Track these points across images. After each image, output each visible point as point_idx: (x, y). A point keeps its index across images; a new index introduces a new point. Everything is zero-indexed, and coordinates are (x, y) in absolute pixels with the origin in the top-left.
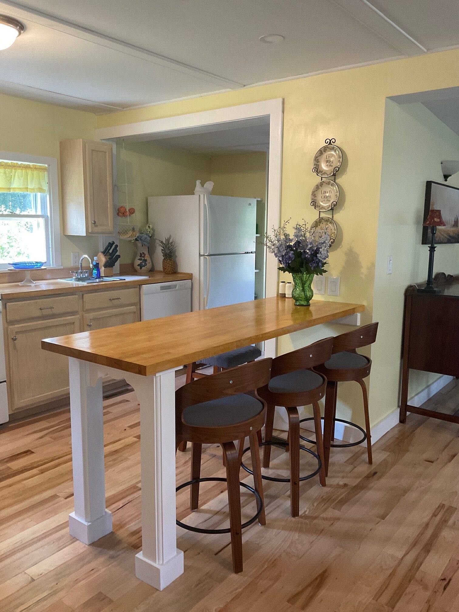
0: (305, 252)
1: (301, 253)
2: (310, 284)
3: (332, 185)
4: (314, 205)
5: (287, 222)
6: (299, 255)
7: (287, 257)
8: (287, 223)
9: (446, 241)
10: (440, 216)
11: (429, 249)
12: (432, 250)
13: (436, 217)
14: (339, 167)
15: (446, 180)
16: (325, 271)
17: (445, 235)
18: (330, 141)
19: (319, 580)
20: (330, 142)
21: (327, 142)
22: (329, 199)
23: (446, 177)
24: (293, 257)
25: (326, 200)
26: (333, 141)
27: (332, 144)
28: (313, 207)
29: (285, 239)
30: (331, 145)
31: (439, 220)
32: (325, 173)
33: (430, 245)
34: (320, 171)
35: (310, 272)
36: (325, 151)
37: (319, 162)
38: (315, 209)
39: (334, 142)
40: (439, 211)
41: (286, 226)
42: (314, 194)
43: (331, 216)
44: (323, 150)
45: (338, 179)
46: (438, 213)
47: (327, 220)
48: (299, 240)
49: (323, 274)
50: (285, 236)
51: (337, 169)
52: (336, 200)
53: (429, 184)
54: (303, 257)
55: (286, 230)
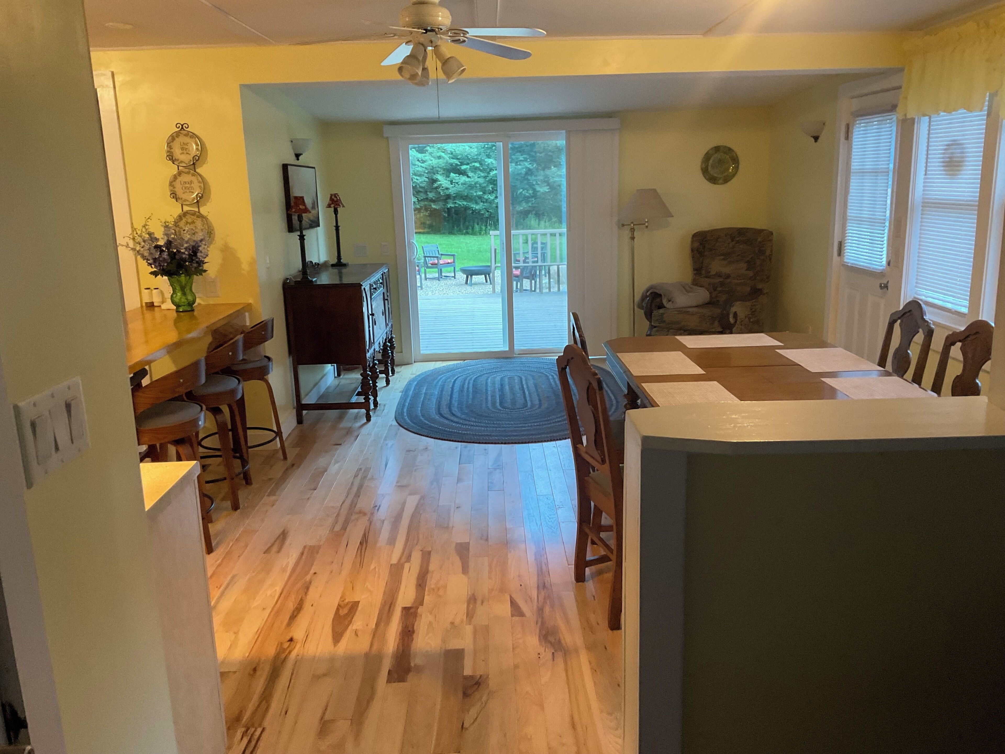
0: (178, 251)
1: (175, 253)
2: (191, 287)
3: (193, 175)
4: (175, 197)
5: (149, 218)
6: (173, 256)
7: (161, 259)
8: (149, 220)
9: (308, 226)
10: (303, 203)
11: (298, 237)
12: (302, 238)
13: (301, 204)
14: (199, 155)
15: (298, 159)
16: (205, 271)
17: (307, 220)
18: (182, 125)
19: (281, 536)
20: (182, 128)
21: (178, 127)
22: (192, 191)
23: (297, 156)
24: (168, 259)
25: (188, 191)
26: (185, 127)
27: (185, 128)
28: (174, 200)
29: (150, 238)
30: (184, 130)
31: (304, 207)
32: (182, 162)
33: (299, 234)
34: (175, 159)
35: (189, 274)
36: (177, 137)
37: (172, 149)
38: (177, 201)
39: (187, 127)
40: (302, 198)
41: (148, 223)
42: (171, 184)
43: (197, 210)
44: (175, 135)
45: (198, 168)
46: (301, 200)
47: (194, 213)
48: (170, 239)
49: (203, 274)
50: (149, 235)
51: (197, 158)
52: (201, 191)
53: (285, 167)
54: (177, 257)
55: (150, 227)
